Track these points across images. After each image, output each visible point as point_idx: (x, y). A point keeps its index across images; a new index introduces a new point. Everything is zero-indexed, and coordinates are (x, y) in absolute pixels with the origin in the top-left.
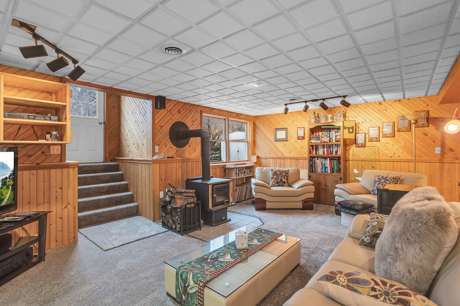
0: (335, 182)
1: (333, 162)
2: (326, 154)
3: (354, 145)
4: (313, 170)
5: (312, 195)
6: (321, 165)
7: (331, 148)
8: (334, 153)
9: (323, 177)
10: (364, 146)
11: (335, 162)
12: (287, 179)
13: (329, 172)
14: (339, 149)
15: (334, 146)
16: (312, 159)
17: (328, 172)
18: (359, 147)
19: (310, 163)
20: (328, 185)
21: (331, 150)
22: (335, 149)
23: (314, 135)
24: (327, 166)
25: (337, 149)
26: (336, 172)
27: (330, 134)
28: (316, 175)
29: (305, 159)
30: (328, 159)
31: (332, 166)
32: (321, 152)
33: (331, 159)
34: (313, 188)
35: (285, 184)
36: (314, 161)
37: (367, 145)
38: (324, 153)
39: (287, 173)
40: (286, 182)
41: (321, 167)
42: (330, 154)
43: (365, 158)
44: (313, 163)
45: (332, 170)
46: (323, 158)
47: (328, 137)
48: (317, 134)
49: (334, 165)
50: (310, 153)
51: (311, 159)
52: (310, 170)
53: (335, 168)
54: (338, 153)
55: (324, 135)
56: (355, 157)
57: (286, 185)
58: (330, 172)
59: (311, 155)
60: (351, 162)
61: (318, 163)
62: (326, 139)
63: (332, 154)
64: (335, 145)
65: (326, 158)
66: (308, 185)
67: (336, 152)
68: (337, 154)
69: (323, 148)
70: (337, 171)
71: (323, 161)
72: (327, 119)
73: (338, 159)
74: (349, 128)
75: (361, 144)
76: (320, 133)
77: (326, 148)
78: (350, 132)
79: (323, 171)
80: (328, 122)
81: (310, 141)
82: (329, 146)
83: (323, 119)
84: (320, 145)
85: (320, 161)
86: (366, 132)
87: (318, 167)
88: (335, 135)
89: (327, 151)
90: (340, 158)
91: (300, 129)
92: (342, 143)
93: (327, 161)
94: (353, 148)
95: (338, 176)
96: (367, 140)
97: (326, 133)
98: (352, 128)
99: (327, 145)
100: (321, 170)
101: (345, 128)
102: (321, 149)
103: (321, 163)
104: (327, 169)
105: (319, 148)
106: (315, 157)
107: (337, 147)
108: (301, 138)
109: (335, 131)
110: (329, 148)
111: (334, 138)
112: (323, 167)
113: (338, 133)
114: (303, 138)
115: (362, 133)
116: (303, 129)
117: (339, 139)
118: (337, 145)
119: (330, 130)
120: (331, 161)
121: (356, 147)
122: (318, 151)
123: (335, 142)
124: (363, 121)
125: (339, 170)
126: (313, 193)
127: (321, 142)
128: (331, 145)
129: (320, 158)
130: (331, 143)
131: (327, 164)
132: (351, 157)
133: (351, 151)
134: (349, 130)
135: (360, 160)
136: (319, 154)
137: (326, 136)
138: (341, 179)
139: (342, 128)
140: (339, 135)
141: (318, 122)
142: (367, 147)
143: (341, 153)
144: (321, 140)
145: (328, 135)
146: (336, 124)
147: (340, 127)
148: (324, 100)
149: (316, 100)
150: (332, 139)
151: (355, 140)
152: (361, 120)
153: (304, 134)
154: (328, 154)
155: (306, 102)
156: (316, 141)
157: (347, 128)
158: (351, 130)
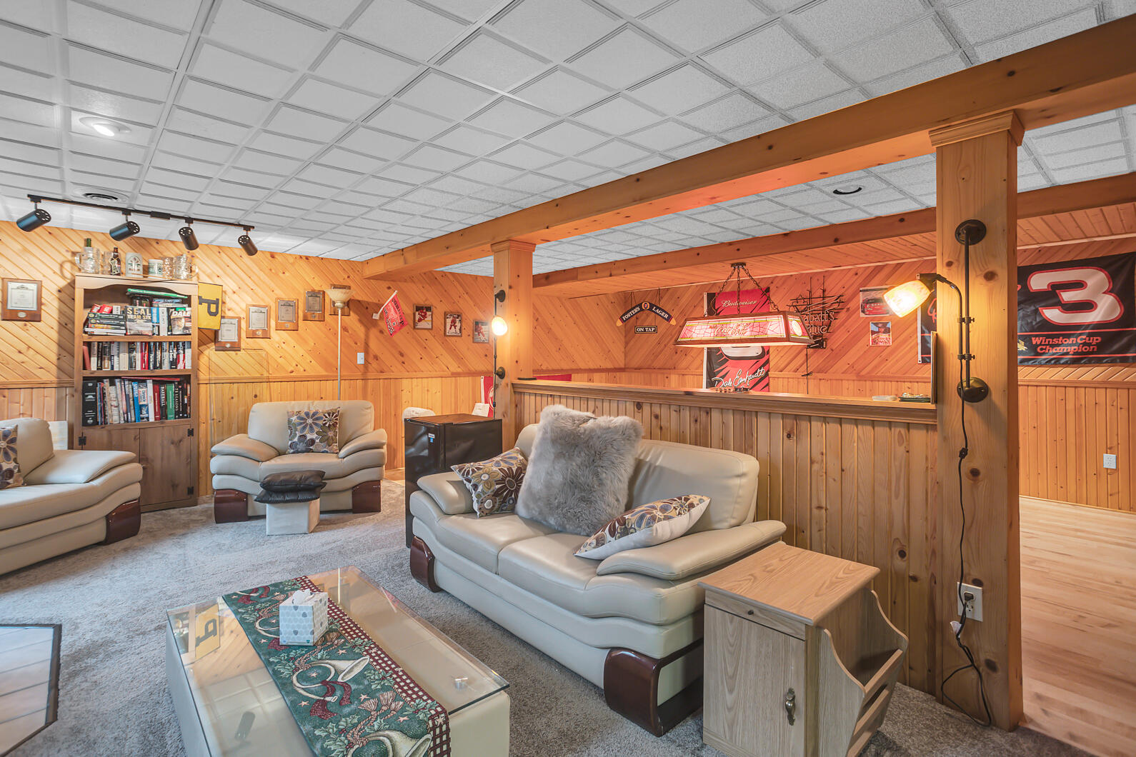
0: (172, 443)
1: (165, 391)
2: (138, 368)
3: (213, 346)
4: (95, 418)
5: (135, 491)
6: (124, 403)
7: (159, 353)
8: (166, 366)
9: (133, 436)
10: (235, 347)
11: (171, 389)
12: (15, 460)
13: (152, 419)
14: (181, 356)
15: (166, 346)
16: (92, 384)
17: (148, 418)
18: (225, 349)
19: (84, 397)
20: (150, 455)
21: (159, 357)
22: (167, 357)
23: (95, 310)
24: (145, 403)
25: (178, 354)
26: (173, 416)
27: (151, 312)
28: (109, 431)
29: (42, 386)
30: (150, 384)
31: (159, 402)
32: (121, 362)
33: (159, 382)
34: (136, 470)
35: (11, 481)
36: (103, 389)
37: (243, 346)
38: (131, 364)
39: (13, 441)
40: (16, 471)
41: (125, 407)
42: (155, 367)
43: (238, 376)
44: (95, 396)
45: (162, 413)
46: (132, 379)
47: (148, 321)
48: (107, 310)
49: (166, 399)
50: (85, 368)
51: (90, 385)
52: (85, 420)
53: (171, 405)
54: (180, 366)
55: (133, 314)
56: (213, 376)
57: (16, 481)
58: (156, 419)
59: (87, 374)
60: (203, 388)
61: (113, 395)
62: (146, 328)
63: (161, 367)
64: (170, 343)
65: (141, 381)
66: (119, 463)
67: (174, 363)
68: (176, 368)
69: (129, 353)
70: (177, 413)
71: (131, 390)
72: (146, 270)
73: (179, 383)
74: (209, 302)
75: (231, 343)
76: (117, 309)
77: (142, 352)
78: (211, 314)
79: (133, 419)
80: (151, 277)
81: (87, 329)
82: (151, 346)
83: (134, 267)
84: (119, 342)
85: (121, 390)
86: (242, 316)
87: (113, 408)
88: (169, 317)
89: (143, 361)
90: (184, 381)
91: (19, 285)
92: (194, 338)
93: (145, 389)
94: (210, 352)
95: (184, 425)
96: (243, 335)
97: (140, 310)
98: (216, 302)
99: (142, 342)
100: (126, 415)
101: (201, 301)
102: (121, 355)
103: (124, 397)
104: (144, 412)
105: (114, 350)
106: (100, 379)
107: (178, 350)
108: (22, 315)
109: (170, 305)
110: (150, 352)
111: (164, 325)
112: (132, 408)
113: (181, 314)
114: (34, 317)
115: (232, 318)
116: (34, 287)
117: (186, 328)
118: (177, 344)
119: (150, 300)
120: (156, 386)
121: (216, 350)
122: (108, 359)
123: (166, 335)
124: (236, 288)
125: (183, 411)
126: (138, 486)
127: (125, 334)
128: (155, 343)
129: (119, 380)
130: (156, 339)
131: (144, 398)
132: (203, 376)
133: (204, 360)
134: (209, 308)
135: (228, 381)
136: (115, 370)
137: (142, 318)
138: (191, 433)
139: (195, 301)
140: (185, 317)
141: (116, 273)
142: (242, 351)
143: (188, 366)
144: (128, 327)
145: (148, 314)
146: (182, 289)
147: (190, 297)
148: (189, 220)
149: (166, 216)
150: (159, 327)
151: (216, 332)
152: (230, 285)
153: (40, 304)
154: (149, 368)
155: (126, 212)
156: (110, 331)
157: (206, 301)
158: (213, 308)
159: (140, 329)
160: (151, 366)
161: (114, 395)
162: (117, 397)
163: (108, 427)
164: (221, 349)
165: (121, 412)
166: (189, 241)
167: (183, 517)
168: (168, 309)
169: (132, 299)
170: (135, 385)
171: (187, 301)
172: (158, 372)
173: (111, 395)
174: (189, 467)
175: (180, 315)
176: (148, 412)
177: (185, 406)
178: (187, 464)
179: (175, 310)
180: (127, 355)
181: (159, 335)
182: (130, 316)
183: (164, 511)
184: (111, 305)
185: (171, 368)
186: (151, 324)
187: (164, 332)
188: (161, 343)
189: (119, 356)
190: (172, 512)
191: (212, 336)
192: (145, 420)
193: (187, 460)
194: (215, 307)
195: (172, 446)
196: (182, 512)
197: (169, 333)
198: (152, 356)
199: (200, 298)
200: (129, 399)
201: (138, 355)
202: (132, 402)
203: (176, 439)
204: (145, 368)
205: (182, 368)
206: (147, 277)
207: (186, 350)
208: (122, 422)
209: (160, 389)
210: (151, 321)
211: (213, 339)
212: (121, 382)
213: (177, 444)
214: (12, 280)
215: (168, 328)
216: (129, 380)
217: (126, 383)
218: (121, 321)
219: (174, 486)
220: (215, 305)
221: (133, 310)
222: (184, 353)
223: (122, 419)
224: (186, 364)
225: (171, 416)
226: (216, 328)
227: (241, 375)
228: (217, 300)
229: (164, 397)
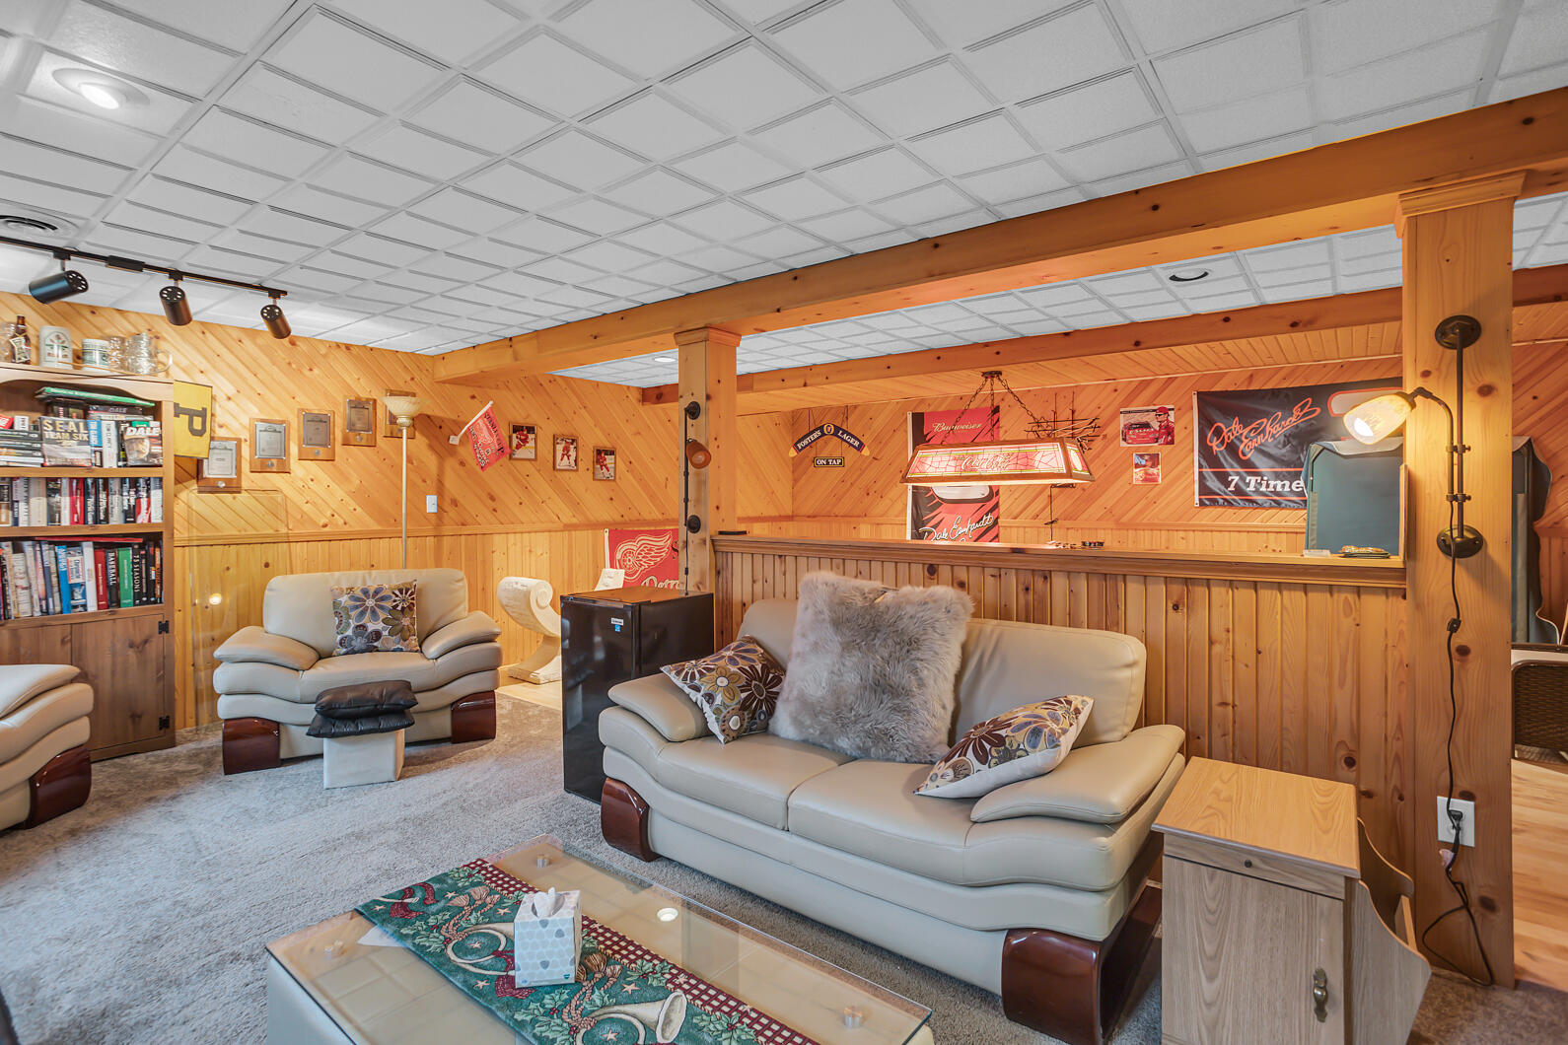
0: (131, 646)
1: (117, 560)
2: (66, 521)
3: (194, 485)
6: (41, 581)
7: (102, 496)
8: (116, 518)
9: (59, 638)
10: (233, 488)
11: (126, 556)
13: (92, 608)
14: (144, 502)
15: (115, 486)
17: (84, 606)
18: (215, 490)
20: (96, 671)
21: (103, 504)
22: (119, 502)
24: (80, 581)
25: (138, 499)
26: (131, 601)
27: (87, 427)
28: (14, 631)
30: (88, 549)
31: (106, 579)
32: (32, 512)
33: (105, 546)
36: (2, 559)
37: (245, 484)
38: (53, 514)
41: (42, 588)
42: (97, 520)
43: (238, 533)
45: (110, 596)
46: (55, 542)
47: (81, 442)
48: (3, 422)
49: (117, 574)
53: (127, 584)
54: (142, 518)
55: (54, 430)
56: (196, 534)
58: (99, 607)
60: (178, 553)
61: (20, 568)
62: (77, 454)
63: (107, 520)
64: (123, 480)
65: (72, 543)
67: (131, 513)
68: (134, 522)
69: (49, 496)
70: (137, 596)
71: (53, 560)
72: (79, 357)
73: (142, 546)
74: (192, 414)
75: (225, 480)
76: (22, 421)
77: (71, 494)
78: (194, 432)
79: (58, 609)
80: (88, 369)
82: (88, 486)
83: (57, 351)
84: (28, 479)
85: (36, 560)
86: (243, 437)
87: (19, 590)
88: (119, 436)
89: (73, 510)
90: (153, 539)
92: (167, 472)
93: (79, 558)
94: (190, 496)
95: (150, 615)
96: (246, 467)
97: (66, 423)
98: (202, 414)
99: (71, 479)
100: (44, 602)
101: (178, 411)
102: (33, 500)
103: (41, 571)
104: (78, 596)
105: (19, 492)
107: (137, 492)
109: (124, 417)
110: (86, 495)
111: (110, 451)
112: (56, 589)
113: (142, 431)
115: (227, 439)
117: (152, 455)
118: (134, 481)
119: (84, 408)
120: (101, 554)
121: (200, 492)
122: (8, 508)
123: (115, 467)
124: (231, 391)
125: (149, 592)
127: (42, 465)
128: (95, 480)
129: (30, 543)
130: (96, 472)
131: (77, 572)
132: (181, 533)
133: (179, 509)
134: (191, 422)
135: (220, 542)
136: (21, 525)
137: (72, 438)
138: (164, 628)
139: (167, 411)
140: (150, 437)
141: (23, 360)
142: (244, 494)
143: (157, 518)
144: (47, 453)
145: (82, 430)
146: (142, 389)
147: (158, 404)
149: (135, 266)
150: (102, 453)
151: (199, 463)
152: (222, 385)
154: (85, 522)
155: (63, 254)
156: (14, 459)
157: (186, 411)
158: (197, 423)
159: (70, 456)
160: (90, 519)
162: (27, 572)
163: (10, 624)
164: (208, 489)
165: (36, 597)
166: (176, 310)
168: (118, 424)
169: (50, 405)
170: (61, 551)
171: (154, 410)
172: (102, 529)
173: (16, 569)
174: (160, 685)
175: (140, 433)
176: (84, 595)
177: (151, 584)
178: (158, 679)
179: (131, 426)
180: (44, 500)
181: (101, 466)
182: (49, 434)
184: (8, 414)
185: (126, 522)
186: (88, 448)
187: (111, 462)
188: (106, 481)
189: (28, 502)
191: (193, 470)
192: (80, 609)
193: (158, 673)
194: (200, 421)
195: (130, 651)
196: (153, 758)
197: (121, 464)
198: (91, 501)
199: (176, 405)
200: (50, 574)
201: (64, 501)
202: (54, 580)
203: (138, 639)
204: (78, 523)
205: (146, 521)
206: (80, 368)
207: (153, 492)
208: (37, 613)
209: (106, 557)
210: (88, 442)
211: (194, 473)
212: (34, 546)
213: (138, 647)
215: (119, 455)
216: (50, 543)
217: (45, 547)
218: (32, 443)
219: (136, 717)
220: (200, 419)
221: (53, 424)
222: (148, 497)
223: (37, 609)
224: (152, 513)
225: (127, 600)
226: (200, 456)
227: (243, 533)
228: (205, 410)
229: (114, 571)
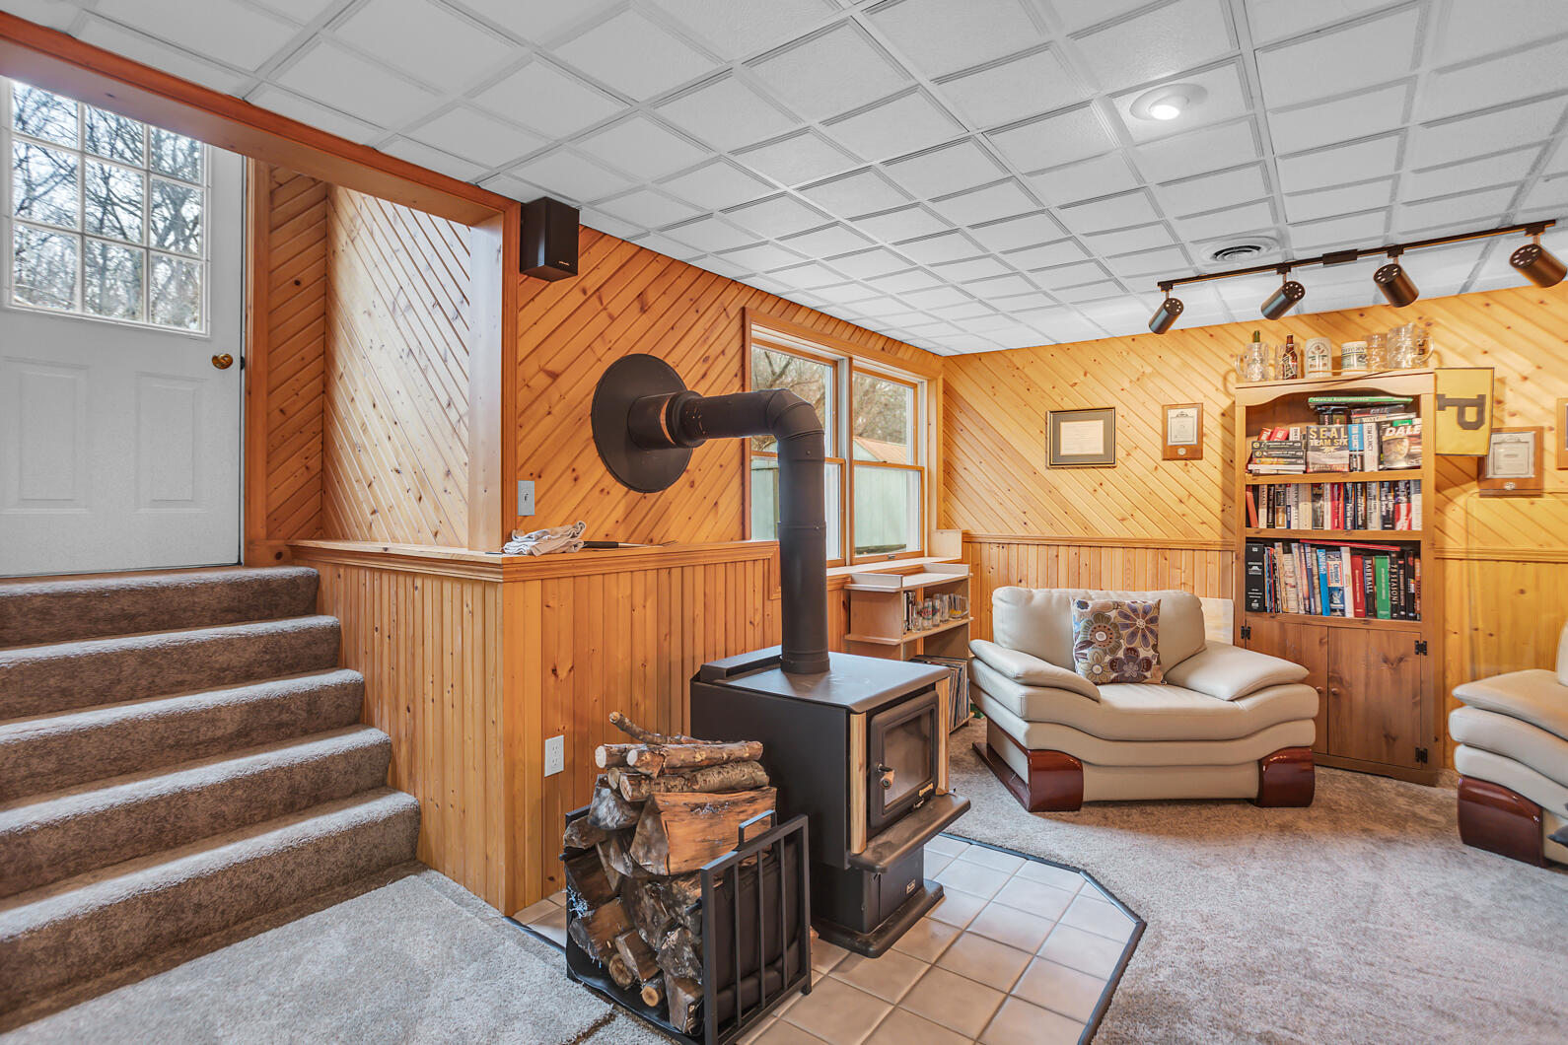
0: (1386, 661)
1: (1373, 567)
2: (1328, 526)
3: (1474, 488)
4: (1262, 601)
5: (1305, 734)
6: (1305, 581)
7: (1361, 501)
8: (1375, 524)
9: (1317, 639)
10: (1528, 489)
11: (1383, 565)
12: (1155, 647)
13: (1350, 614)
14: (1403, 507)
15: (1374, 489)
16: (1257, 548)
17: (1343, 611)
18: (1502, 494)
19: (1248, 567)
20: (1346, 676)
21: (1361, 508)
22: (1377, 508)
23: (1264, 437)
24: (1338, 585)
25: (1397, 504)
26: (1388, 613)
27: (1347, 432)
28: (1282, 624)
29: (1205, 547)
30: (1346, 553)
31: (1363, 587)
32: (1300, 517)
33: (1363, 552)
34: (1307, 698)
35: (1148, 674)
36: (1272, 558)
37: (1548, 485)
38: (1317, 521)
39: (1155, 620)
40: (1154, 662)
41: (1305, 588)
42: (1355, 526)
43: (1536, 548)
44: (1262, 567)
45: (1367, 605)
46: (1317, 545)
47: (1342, 448)
48: (1280, 435)
49: (1374, 583)
50: (1248, 525)
51: (1255, 550)
52: (1249, 601)
53: (1384, 593)
54: (1402, 525)
55: (1318, 438)
56: (1475, 545)
57: (1154, 675)
58: (1356, 614)
59: (1251, 533)
60: (1453, 567)
61: (1288, 568)
62: (1337, 459)
63: (1365, 526)
64: (1382, 484)
65: (1331, 547)
66: (1280, 680)
67: (1389, 520)
68: (1393, 528)
69: (1313, 501)
70: (1395, 609)
71: (1315, 562)
72: (1338, 363)
73: (1401, 555)
74: (1461, 405)
75: (1517, 480)
76: (1295, 431)
77: (1333, 500)
78: (1466, 426)
79: (1319, 610)
80: (1346, 374)
81: (1250, 467)
82: (1348, 491)
83: (1318, 362)
84: (1298, 485)
85: (1300, 560)
86: (1546, 424)
87: (1288, 588)
88: (1379, 438)
89: (1335, 515)
90: (1409, 550)
91: (1178, 411)
92: (1429, 475)
93: (1338, 562)
94: (1468, 501)
95: (1407, 633)
96: (1550, 462)
97: (1329, 430)
98: (1479, 403)
99: (1333, 484)
100: (1307, 602)
101: (1442, 403)
102: (1301, 505)
103: (1305, 573)
104: (1336, 600)
105: (1291, 498)
106: (1270, 542)
107: (1396, 496)
108: (1182, 452)
109: (1383, 418)
110: (1346, 499)
111: (1371, 454)
112: (1317, 591)
113: (1403, 428)
114: (1195, 453)
115: (1521, 430)
116: (1193, 412)
117: (1410, 456)
118: (1394, 485)
119: (1347, 413)
120: (1358, 560)
121: (1482, 496)
122: (1283, 512)
123: (1376, 470)
124: (1528, 368)
125: (1407, 607)
126: (1311, 725)
127: (1305, 472)
128: (1355, 484)
129: (1296, 544)
130: (1356, 477)
131: (1336, 576)
132: (1454, 543)
133: (1454, 516)
134: (1461, 414)
135: (1512, 557)
136: (1292, 528)
137: (1333, 444)
138: (1421, 648)
139: (1428, 404)
140: (1410, 436)
141: (1290, 375)
142: (1547, 498)
143: (1417, 526)
144: (1310, 460)
145: (1343, 436)
146: (1400, 385)
147: (1417, 399)
148: (1395, 250)
149: (1350, 256)
150: (1362, 457)
151: (1481, 462)
152: (1511, 363)
153: (1201, 435)
154: (1345, 528)
155: (1283, 268)
156: (1282, 467)
157: (1452, 403)
158: (1471, 414)
159: (1330, 462)
160: (1349, 524)
161: (1290, 566)
162: (1294, 572)
163: (1280, 617)
164: (1491, 492)
165: (1301, 596)
166: (1397, 289)
167: (1401, 801)
168: (1379, 424)
169: (1317, 415)
170: (1321, 554)
171: (1413, 405)
172: (1359, 535)
173: (1286, 568)
174: (1418, 710)
175: (1401, 433)
176: (1343, 601)
177: (1411, 599)
178: (1415, 704)
179: (1392, 426)
180: (1310, 504)
181: (1362, 470)
182: (1314, 442)
183: (1369, 777)
184: (1286, 428)
185: (1384, 528)
186: (1346, 453)
187: (1371, 466)
188: (1364, 485)
189: (1297, 508)
190: (1384, 783)
191: (1472, 469)
192: (1339, 613)
193: (1414, 697)
194: (1476, 411)
195: (1385, 667)
196: (1401, 790)
197: (1381, 467)
198: (1350, 506)
199: (1439, 397)
200: (1313, 576)
201: (1326, 506)
202: (1316, 581)
203: (1393, 655)
204: (1338, 527)
205: (1405, 529)
206: (1339, 374)
207: (1413, 497)
208: (1302, 612)
209: (1363, 563)
210: (1348, 447)
211: (1475, 476)
212: (1299, 548)
213: (1396, 663)
214: (1172, 407)
215: (1379, 458)
216: (1312, 546)
217: (1308, 549)
218: (1297, 452)
219: (1390, 738)
220: (1475, 409)
221: (1318, 432)
222: (1409, 501)
223: (1302, 607)
224: (1413, 520)
225: (1384, 612)
226: (1481, 452)
227: (1546, 548)
228: (1482, 398)
229: (1370, 579)
